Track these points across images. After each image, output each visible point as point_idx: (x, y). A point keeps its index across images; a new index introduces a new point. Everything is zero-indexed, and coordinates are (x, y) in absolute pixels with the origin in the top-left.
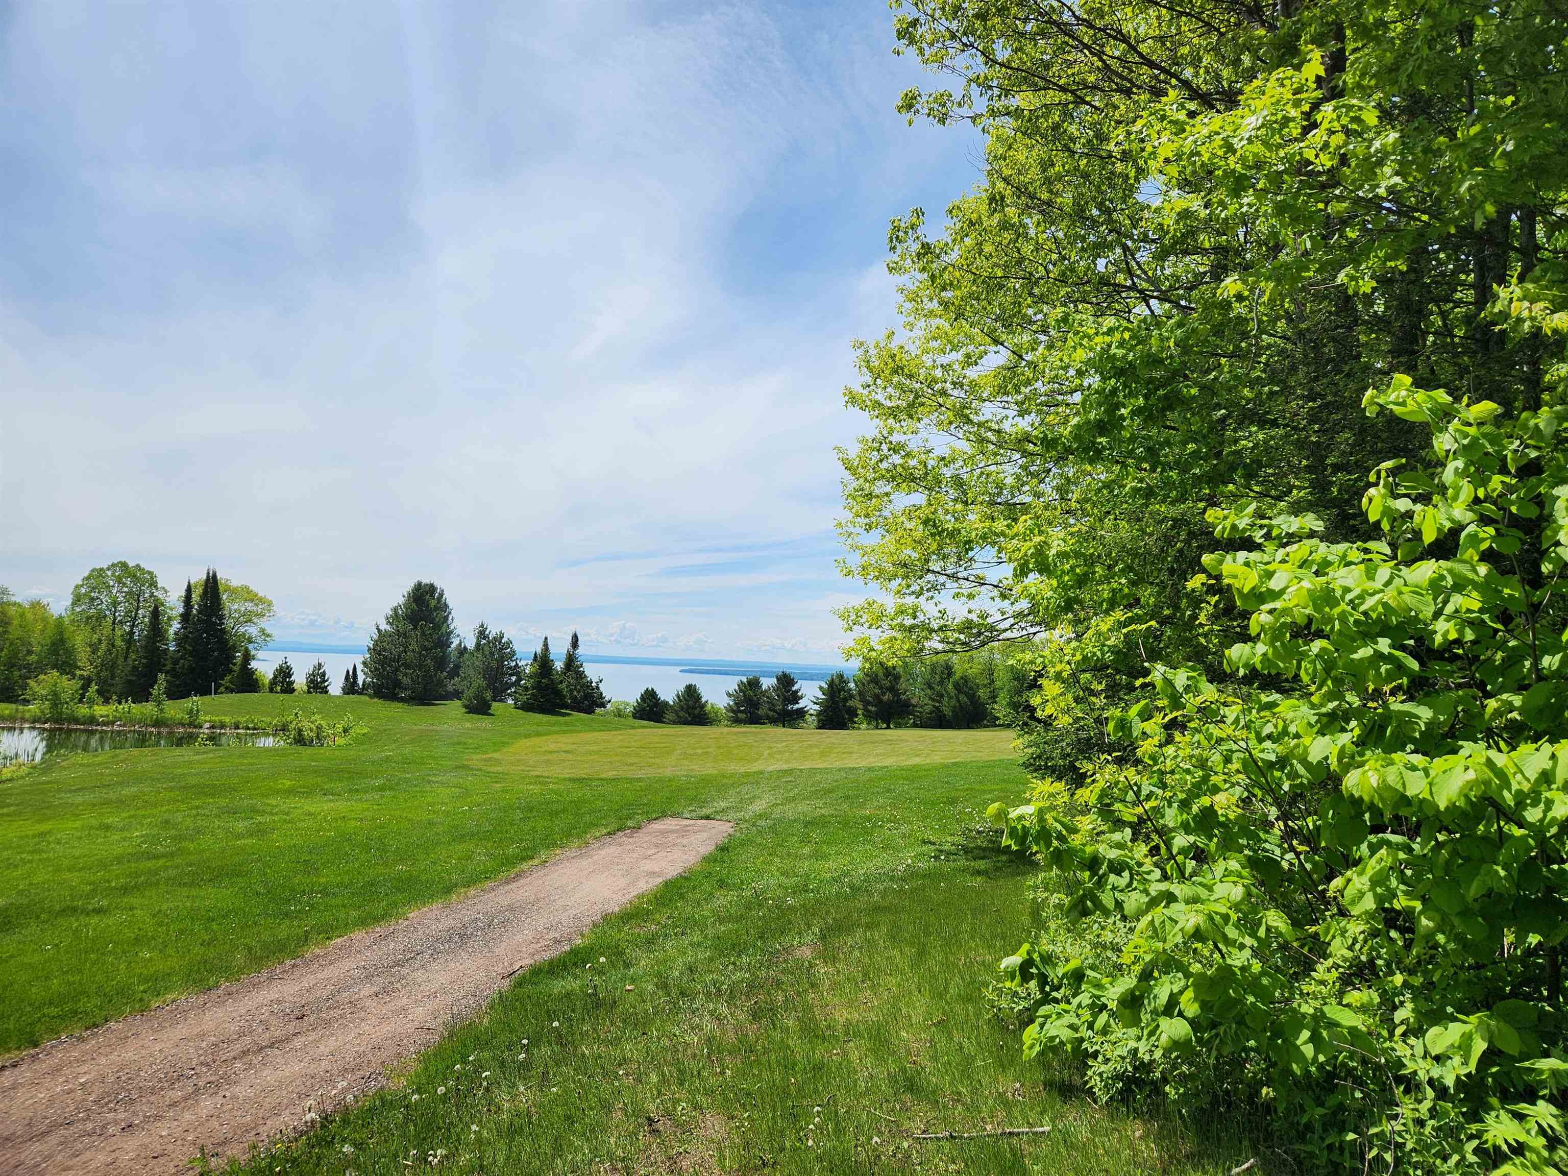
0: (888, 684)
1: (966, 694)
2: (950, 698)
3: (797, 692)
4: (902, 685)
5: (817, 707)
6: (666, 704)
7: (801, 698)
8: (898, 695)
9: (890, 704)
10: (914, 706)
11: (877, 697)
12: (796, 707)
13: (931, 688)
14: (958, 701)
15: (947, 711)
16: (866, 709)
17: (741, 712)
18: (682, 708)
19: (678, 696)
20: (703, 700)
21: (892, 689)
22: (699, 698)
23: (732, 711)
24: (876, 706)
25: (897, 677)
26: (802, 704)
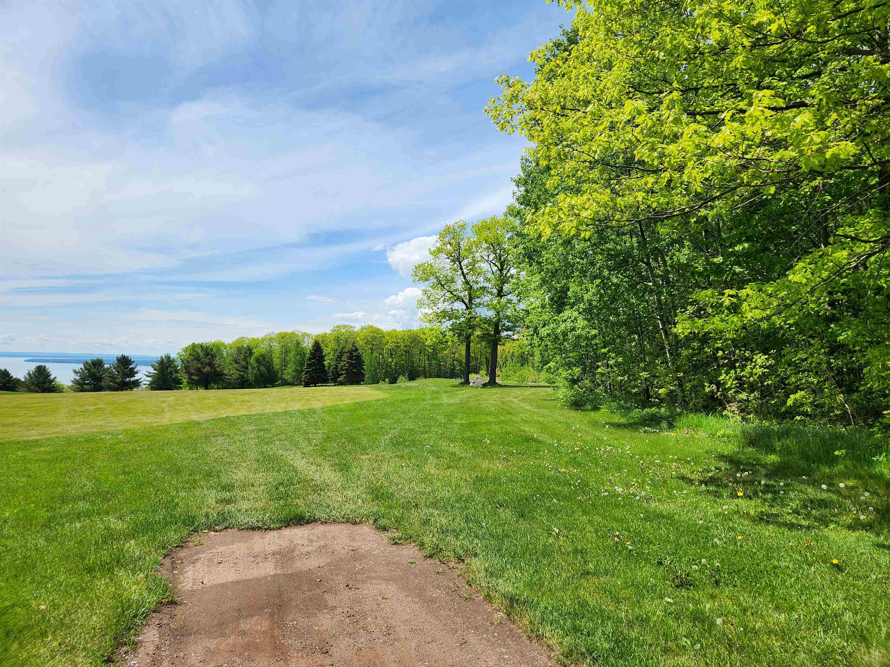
0: (207, 361)
1: (265, 366)
2: (253, 368)
3: (133, 368)
4: (217, 361)
5: (150, 379)
6: (18, 381)
7: (137, 373)
8: (215, 368)
9: (207, 374)
10: (226, 375)
11: (199, 370)
12: (133, 379)
13: (237, 363)
14: (259, 370)
15: (251, 377)
16: (190, 379)
17: (86, 384)
18: (33, 384)
19: (29, 374)
20: (52, 377)
21: (210, 364)
22: (48, 375)
23: (79, 384)
24: (197, 376)
25: (213, 356)
26: (137, 377)
